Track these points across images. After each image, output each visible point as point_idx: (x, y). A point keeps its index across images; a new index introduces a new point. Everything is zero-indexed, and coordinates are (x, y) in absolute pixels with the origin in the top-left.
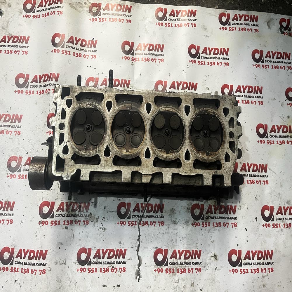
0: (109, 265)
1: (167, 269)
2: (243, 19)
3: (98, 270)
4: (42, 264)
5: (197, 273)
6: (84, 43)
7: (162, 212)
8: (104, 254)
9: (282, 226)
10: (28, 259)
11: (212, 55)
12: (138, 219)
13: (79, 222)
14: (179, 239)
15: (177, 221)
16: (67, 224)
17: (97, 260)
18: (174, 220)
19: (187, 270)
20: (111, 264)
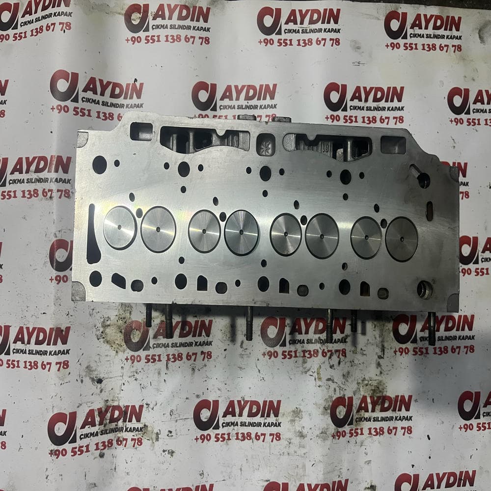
2: (431, 25)
6: (117, 91)
7: (276, 415)
11: (371, 103)
13: (125, 442)
16: (103, 448)
18: (301, 430)
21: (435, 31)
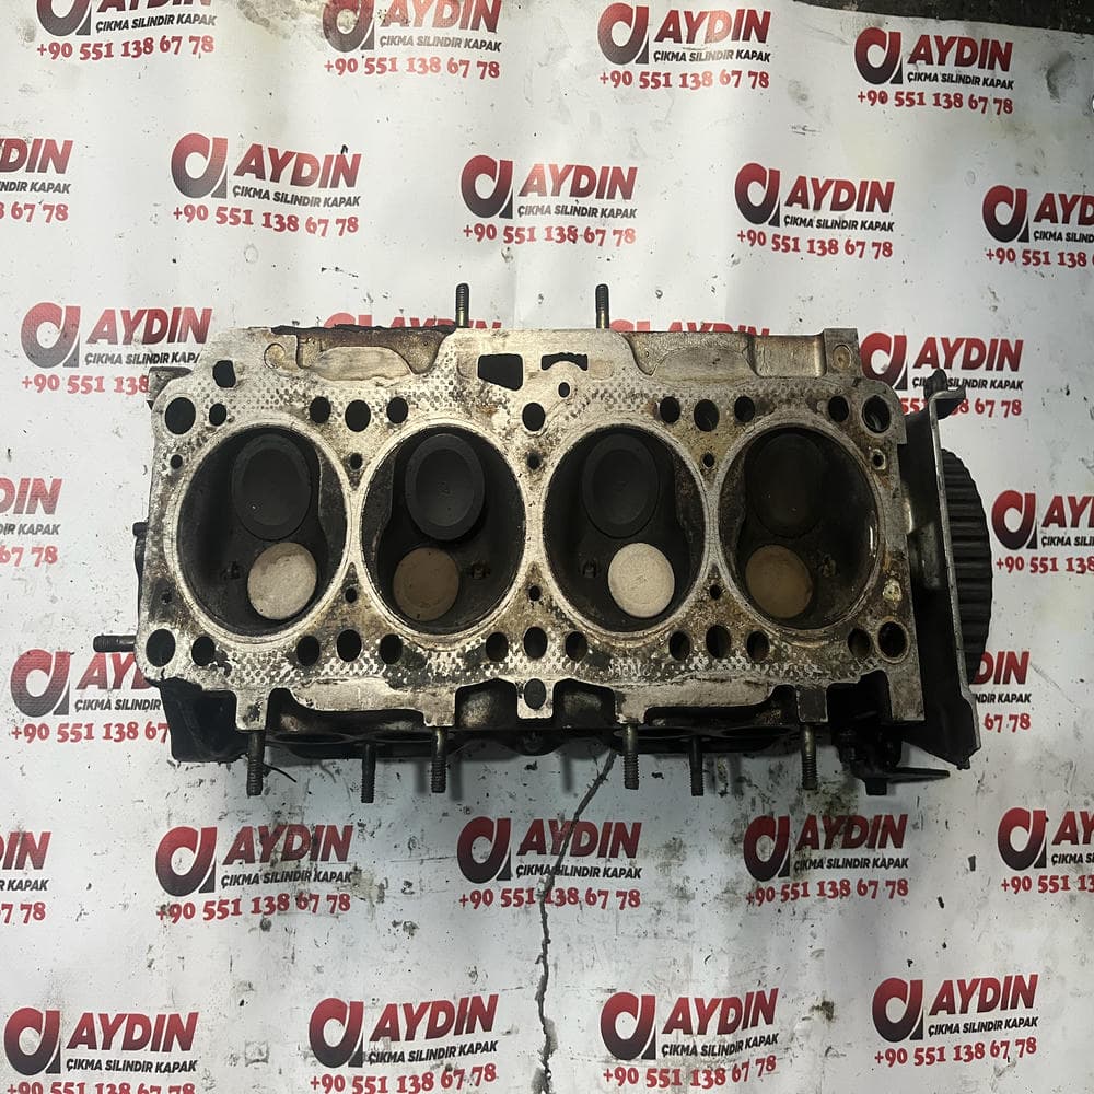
0: (433, 1062)
2: (952, 55)
3: (392, 1085)
4: (178, 1064)
5: (760, 1075)
6: (307, 170)
7: (631, 854)
8: (413, 1021)
9: (1074, 886)
10: (125, 1047)
11: (826, 213)
12: (541, 881)
13: (313, 902)
14: (698, 959)
15: (690, 887)
16: (268, 909)
17: (388, 1046)
18: (681, 885)
19: (731, 1072)
20: (440, 1057)
21: (960, 68)
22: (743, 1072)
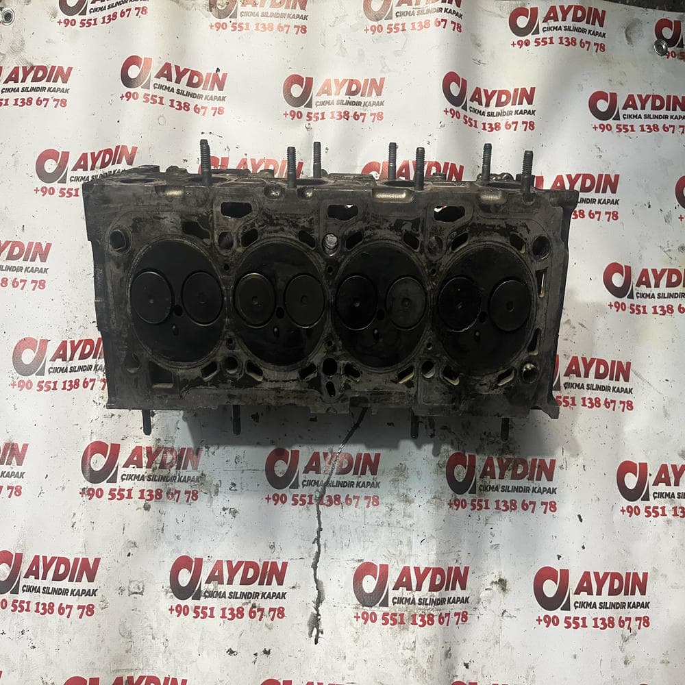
0: (244, 600)
1: (388, 614)
3: (218, 613)
4: (85, 591)
5: (457, 624)
6: (196, 80)
7: (374, 472)
8: (232, 572)
9: (669, 514)
10: (54, 579)
11: (493, 108)
12: (317, 490)
13: (177, 495)
14: (416, 541)
15: (411, 495)
16: (149, 497)
17: (216, 587)
18: (406, 493)
19: (438, 617)
20: (249, 598)
22: (446, 619)
